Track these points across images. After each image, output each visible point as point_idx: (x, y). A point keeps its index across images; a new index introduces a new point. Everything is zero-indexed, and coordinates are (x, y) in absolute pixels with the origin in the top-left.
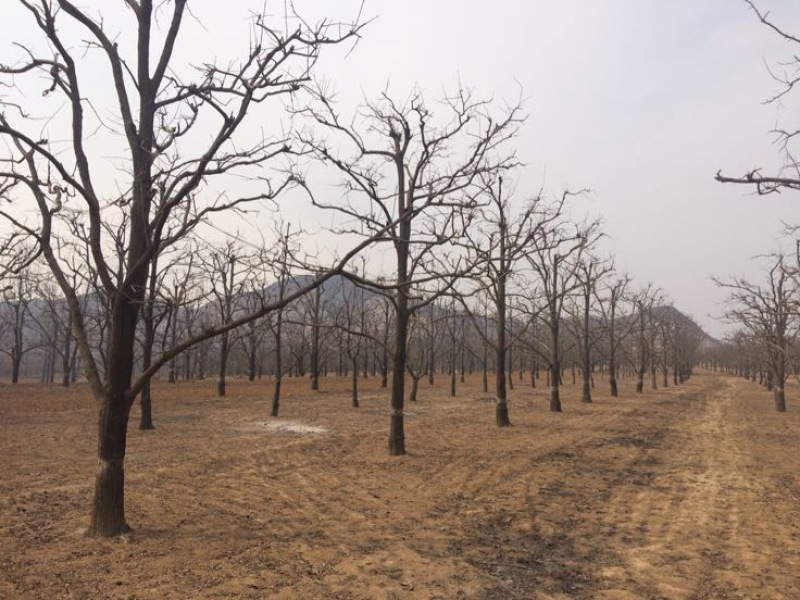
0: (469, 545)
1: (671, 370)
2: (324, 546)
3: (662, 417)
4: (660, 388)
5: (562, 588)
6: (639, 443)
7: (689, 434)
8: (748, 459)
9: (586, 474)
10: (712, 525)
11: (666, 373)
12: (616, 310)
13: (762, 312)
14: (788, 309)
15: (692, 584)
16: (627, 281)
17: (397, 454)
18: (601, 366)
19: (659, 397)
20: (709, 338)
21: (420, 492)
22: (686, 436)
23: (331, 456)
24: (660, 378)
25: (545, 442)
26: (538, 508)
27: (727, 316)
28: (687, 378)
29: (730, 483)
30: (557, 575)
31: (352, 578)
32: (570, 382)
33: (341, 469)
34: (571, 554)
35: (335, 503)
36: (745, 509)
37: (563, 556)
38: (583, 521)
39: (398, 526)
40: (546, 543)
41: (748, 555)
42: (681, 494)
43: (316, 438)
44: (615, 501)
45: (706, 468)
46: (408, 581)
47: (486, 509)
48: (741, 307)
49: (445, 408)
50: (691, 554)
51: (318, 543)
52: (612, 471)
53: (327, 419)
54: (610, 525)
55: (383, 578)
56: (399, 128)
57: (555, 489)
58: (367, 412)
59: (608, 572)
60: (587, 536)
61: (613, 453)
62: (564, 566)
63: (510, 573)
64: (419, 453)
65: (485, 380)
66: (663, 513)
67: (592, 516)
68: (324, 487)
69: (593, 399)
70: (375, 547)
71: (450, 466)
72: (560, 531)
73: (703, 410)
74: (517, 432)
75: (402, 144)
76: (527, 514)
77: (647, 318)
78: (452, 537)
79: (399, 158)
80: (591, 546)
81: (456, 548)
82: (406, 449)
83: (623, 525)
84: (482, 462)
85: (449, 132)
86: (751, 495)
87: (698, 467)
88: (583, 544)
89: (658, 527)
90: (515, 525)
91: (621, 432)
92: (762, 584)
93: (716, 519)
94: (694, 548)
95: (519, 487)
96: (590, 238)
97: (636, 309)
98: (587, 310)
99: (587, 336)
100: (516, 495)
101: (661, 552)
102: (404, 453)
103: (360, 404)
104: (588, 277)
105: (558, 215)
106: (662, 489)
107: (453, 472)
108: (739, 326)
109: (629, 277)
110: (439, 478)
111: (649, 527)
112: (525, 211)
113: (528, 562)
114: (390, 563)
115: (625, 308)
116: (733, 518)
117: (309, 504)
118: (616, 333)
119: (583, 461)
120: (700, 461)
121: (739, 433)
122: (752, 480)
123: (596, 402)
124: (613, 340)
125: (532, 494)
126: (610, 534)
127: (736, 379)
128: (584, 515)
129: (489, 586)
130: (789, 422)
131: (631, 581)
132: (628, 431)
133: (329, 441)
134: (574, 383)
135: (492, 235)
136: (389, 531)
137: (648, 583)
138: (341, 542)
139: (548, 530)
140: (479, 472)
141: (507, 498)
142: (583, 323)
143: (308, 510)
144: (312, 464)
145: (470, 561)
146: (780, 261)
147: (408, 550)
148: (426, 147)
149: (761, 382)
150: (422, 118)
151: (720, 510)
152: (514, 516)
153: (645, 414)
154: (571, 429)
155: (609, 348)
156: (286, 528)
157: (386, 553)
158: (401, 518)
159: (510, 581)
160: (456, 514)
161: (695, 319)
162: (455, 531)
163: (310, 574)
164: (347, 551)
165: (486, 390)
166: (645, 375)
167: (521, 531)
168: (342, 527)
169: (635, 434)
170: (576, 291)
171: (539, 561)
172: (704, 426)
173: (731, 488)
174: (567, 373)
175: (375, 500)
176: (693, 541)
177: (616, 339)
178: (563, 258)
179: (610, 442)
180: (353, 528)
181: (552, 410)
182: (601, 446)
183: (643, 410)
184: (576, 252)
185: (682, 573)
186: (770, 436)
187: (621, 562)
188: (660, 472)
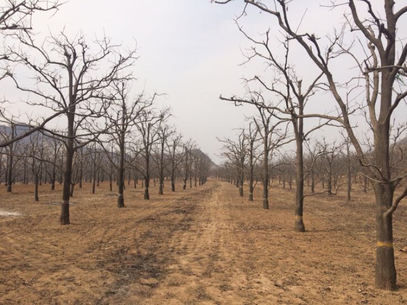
0: (107, 263)
1: (198, 179)
2: (30, 270)
3: (194, 200)
4: (193, 187)
5: (152, 275)
6: (184, 212)
7: (205, 207)
8: (228, 216)
9: (161, 227)
10: (213, 244)
11: (196, 180)
12: (176, 151)
13: (235, 154)
14: (245, 152)
15: (205, 268)
16: (181, 137)
17: (65, 224)
18: (168, 177)
19: (193, 191)
20: (214, 164)
21: (79, 242)
22: (203, 208)
23: (26, 227)
24: (193, 183)
25: (141, 214)
26: (139, 243)
27: (222, 155)
28: (205, 183)
29: (220, 227)
30: (149, 271)
31: (48, 283)
32: (153, 185)
33: (33, 233)
34: (155, 261)
35: (32, 250)
36: (226, 237)
37: (152, 263)
38: (160, 247)
39: (70, 258)
40: (144, 258)
41: (226, 254)
42: (201, 233)
43: (15, 218)
44: (174, 237)
45: (211, 221)
46: (79, 282)
47: (115, 246)
48: (228, 151)
49: (89, 200)
50: (205, 256)
51: (27, 270)
52: (173, 225)
53: (20, 208)
54: (172, 248)
55: (64, 282)
56: (70, 52)
57: (147, 235)
58: (43, 203)
59: (171, 267)
60: (162, 253)
61: (172, 217)
62: (152, 266)
63: (128, 272)
64: (77, 223)
65: (111, 185)
66: (194, 240)
67: (164, 244)
68: (25, 243)
69: (164, 193)
70: (58, 269)
71: (95, 228)
72: (150, 252)
73: (211, 196)
74: (128, 210)
75: (71, 60)
76: (135, 247)
77: (189, 154)
78: (99, 260)
79: (70, 67)
80: (164, 257)
81: (101, 265)
82: (70, 221)
83: (178, 247)
84: (111, 225)
85: (98, 58)
86: (229, 231)
87: (208, 221)
88: (161, 257)
89: (192, 247)
90: (129, 252)
91: (176, 208)
92: (232, 265)
93: (215, 242)
94: (206, 253)
95: (131, 235)
96: (165, 116)
97: (184, 150)
98: (163, 151)
99: (162, 163)
100: (129, 239)
101: (193, 257)
102: (69, 223)
103: (39, 199)
104: (164, 134)
105: (151, 104)
106: (194, 231)
107: (97, 231)
108: (226, 159)
109: (182, 135)
110: (90, 234)
111: (188, 247)
112: (135, 101)
113: (136, 267)
114: (68, 275)
115: (180, 150)
116: (222, 240)
117: (17, 252)
118: (175, 161)
119: (160, 222)
120: (209, 218)
121: (225, 206)
122: (229, 225)
123: (165, 195)
124: (173, 165)
125: (137, 238)
126: (172, 251)
127: (224, 183)
128: (161, 245)
129: (119, 279)
130: (244, 201)
131: (181, 269)
132: (179, 207)
133: (23, 220)
134: (155, 185)
135: (119, 112)
136: (65, 261)
137: (188, 269)
138: (39, 268)
139: (145, 253)
140: (110, 230)
141: (125, 241)
142: (160, 156)
143: (17, 255)
144: (14, 232)
145: (108, 269)
146: (243, 132)
147: (76, 268)
148: (85, 64)
149: (234, 184)
150: (83, 49)
151: (217, 238)
152: (129, 248)
153: (186, 199)
154: (154, 207)
155: (171, 169)
156: (6, 264)
157: (65, 271)
158: (71, 254)
159: (128, 276)
160: (100, 250)
161: (209, 156)
162: (100, 257)
163: (24, 284)
164: (44, 272)
165: (111, 190)
166: (187, 181)
167: (132, 254)
168: (39, 261)
169: (182, 208)
170: (158, 141)
171: (141, 266)
172: (211, 203)
173: (221, 229)
174: (151, 181)
175: (55, 247)
176: (206, 251)
177: (175, 165)
178: (152, 125)
179: (172, 212)
180: (44, 261)
181: (145, 199)
182: (167, 214)
183: (186, 197)
184: (159, 122)
185: (201, 264)
186: (237, 207)
187: (177, 262)
188: (193, 224)
